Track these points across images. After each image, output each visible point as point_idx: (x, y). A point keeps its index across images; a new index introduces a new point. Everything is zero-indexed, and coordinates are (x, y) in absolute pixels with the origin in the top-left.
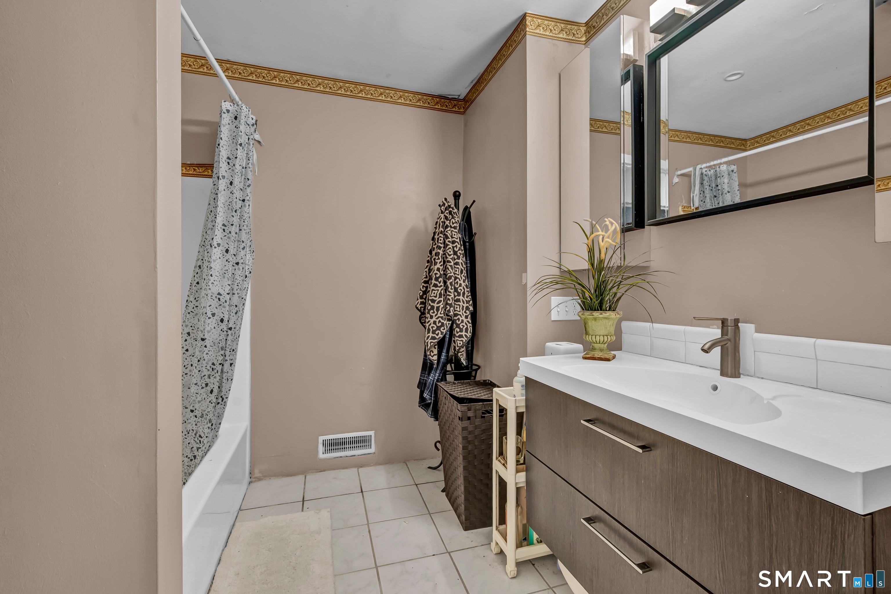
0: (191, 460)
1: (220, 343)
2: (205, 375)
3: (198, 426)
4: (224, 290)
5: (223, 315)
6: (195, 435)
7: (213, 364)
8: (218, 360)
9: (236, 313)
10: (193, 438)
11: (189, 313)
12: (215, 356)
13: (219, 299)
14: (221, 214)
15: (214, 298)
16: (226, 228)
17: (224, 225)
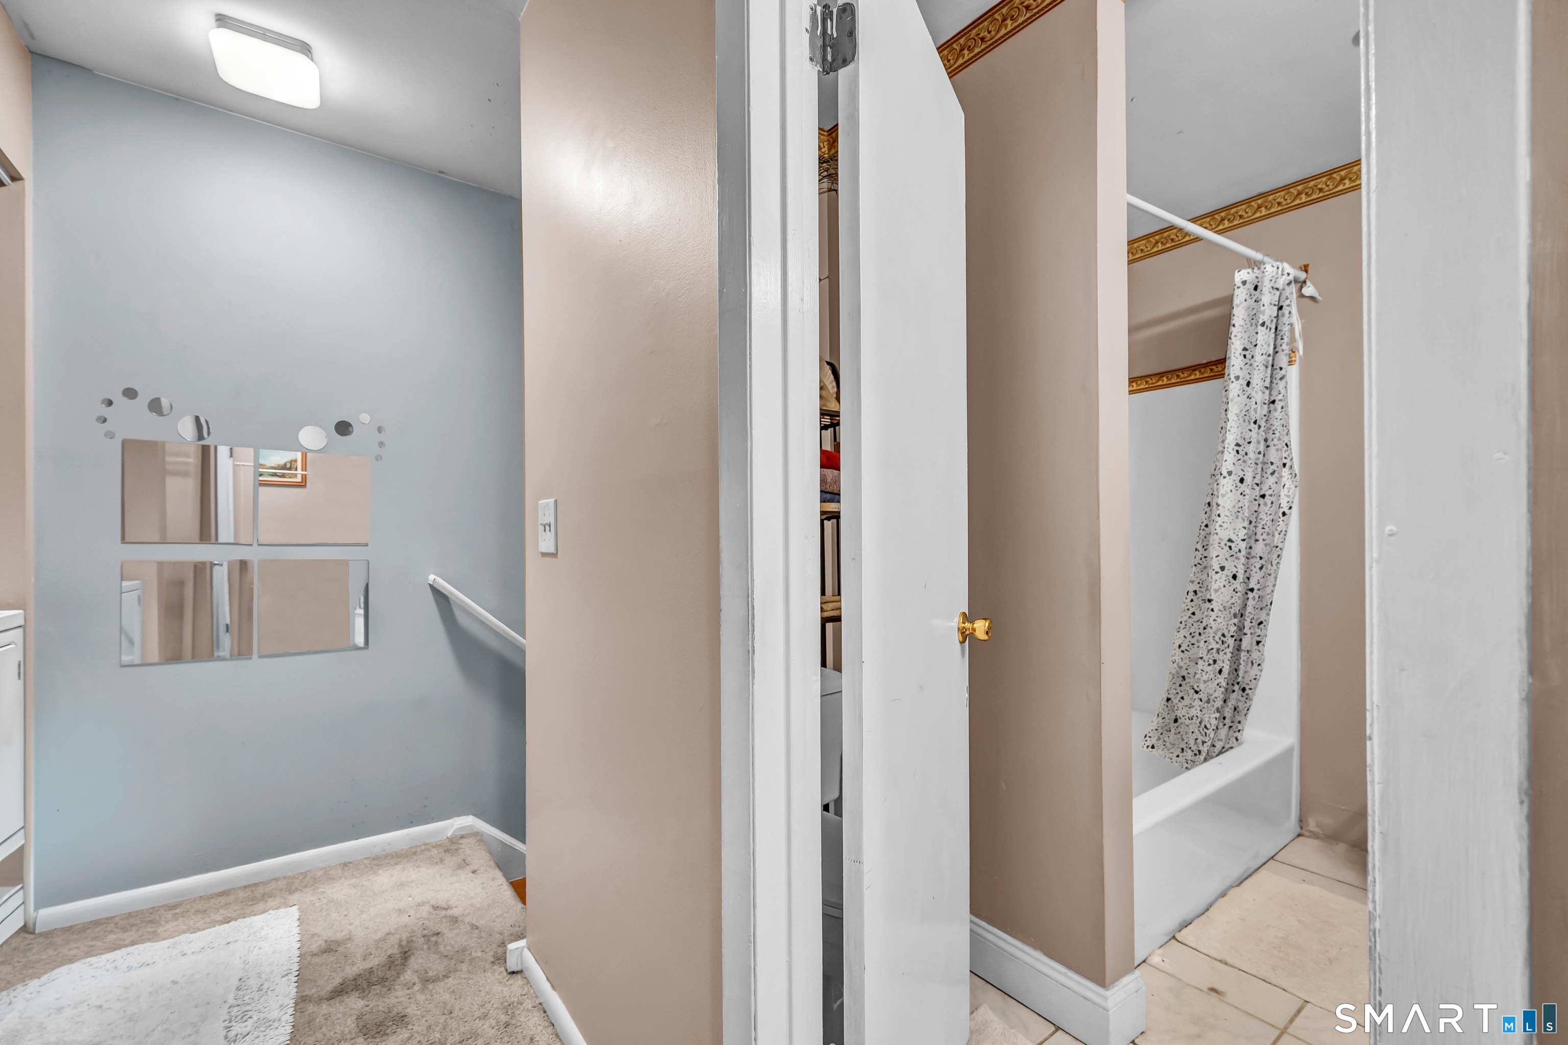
0: (1196, 755)
1: (1232, 607)
2: (1212, 649)
3: (1203, 713)
4: (1237, 535)
5: (1236, 570)
6: (1200, 723)
7: (1223, 635)
8: (1229, 631)
9: (1261, 568)
10: (1197, 726)
11: (1196, 565)
12: (1225, 624)
13: (1230, 548)
14: (1233, 430)
15: (1222, 545)
16: (1240, 449)
17: (1238, 445)
